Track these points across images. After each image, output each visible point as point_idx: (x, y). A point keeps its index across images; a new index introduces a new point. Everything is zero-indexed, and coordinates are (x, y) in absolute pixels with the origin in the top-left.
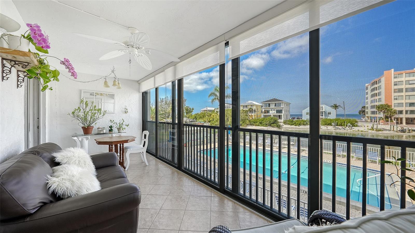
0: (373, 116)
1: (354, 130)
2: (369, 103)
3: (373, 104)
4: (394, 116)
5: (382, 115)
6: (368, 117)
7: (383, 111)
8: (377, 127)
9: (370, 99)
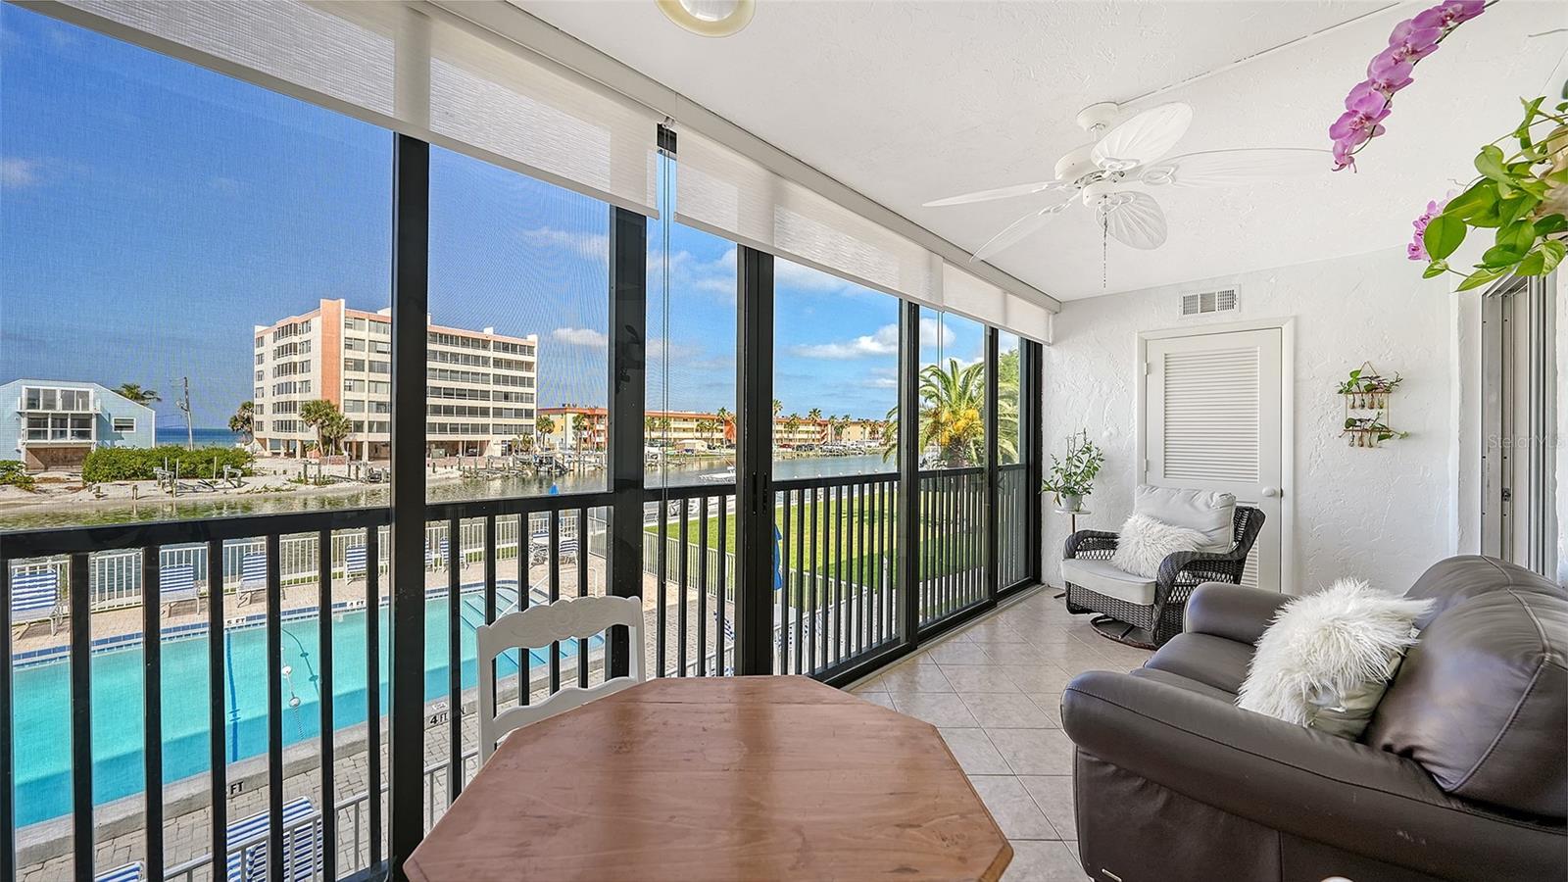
0: (283, 436)
1: (248, 488)
2: (268, 391)
3: (283, 398)
4: (345, 439)
5: (312, 434)
6: (263, 442)
7: (320, 421)
8: (320, 471)
9: (269, 382)
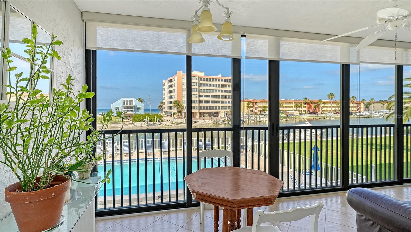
0: (169, 111)
1: (162, 125)
3: (169, 100)
4: (183, 111)
5: (175, 110)
6: (165, 112)
7: (177, 106)
9: (166, 96)
